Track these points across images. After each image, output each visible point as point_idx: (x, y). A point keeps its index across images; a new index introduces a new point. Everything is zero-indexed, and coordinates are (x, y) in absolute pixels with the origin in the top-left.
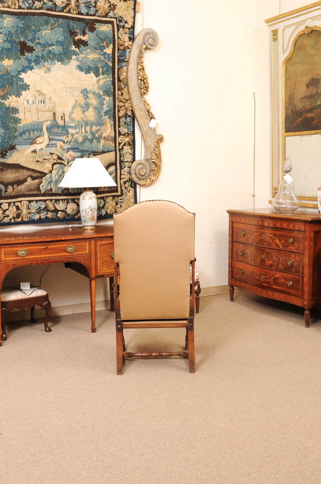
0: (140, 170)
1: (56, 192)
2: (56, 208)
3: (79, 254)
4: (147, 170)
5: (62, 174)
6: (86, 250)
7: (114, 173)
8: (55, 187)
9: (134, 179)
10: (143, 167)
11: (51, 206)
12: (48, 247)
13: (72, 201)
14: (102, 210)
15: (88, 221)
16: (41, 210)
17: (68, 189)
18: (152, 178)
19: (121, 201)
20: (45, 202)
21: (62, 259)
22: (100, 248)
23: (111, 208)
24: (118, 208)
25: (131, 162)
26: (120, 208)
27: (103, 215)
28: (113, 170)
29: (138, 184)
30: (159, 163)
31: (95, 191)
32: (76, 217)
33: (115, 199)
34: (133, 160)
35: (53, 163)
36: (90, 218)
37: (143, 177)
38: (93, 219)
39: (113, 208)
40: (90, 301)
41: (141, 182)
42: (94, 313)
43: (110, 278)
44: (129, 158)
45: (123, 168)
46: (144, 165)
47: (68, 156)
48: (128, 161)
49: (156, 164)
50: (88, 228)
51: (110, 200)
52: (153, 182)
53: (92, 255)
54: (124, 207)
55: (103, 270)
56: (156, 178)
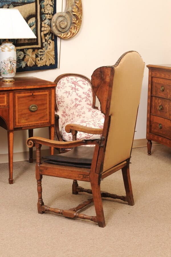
0: (61, 22)
4: (67, 23)
6: (4, 102)
7: (34, 25)
9: (55, 32)
10: (64, 19)
14: (22, 62)
15: (7, 73)
18: (73, 31)
19: (41, 53)
22: (18, 100)
23: (31, 60)
24: (39, 60)
25: (52, 15)
26: (40, 61)
27: (23, 68)
29: (59, 37)
30: (80, 16)
31: (15, 43)
33: (35, 52)
34: (53, 12)
36: (9, 70)
37: (64, 29)
38: (13, 71)
39: (33, 60)
40: (7, 153)
41: (62, 35)
42: (11, 165)
43: (29, 130)
44: (49, 10)
45: (43, 20)
46: (65, 17)
48: (48, 13)
49: (77, 17)
50: (7, 80)
51: (30, 52)
52: (73, 35)
53: (10, 108)
54: (44, 60)
55: (22, 122)
56: (77, 32)
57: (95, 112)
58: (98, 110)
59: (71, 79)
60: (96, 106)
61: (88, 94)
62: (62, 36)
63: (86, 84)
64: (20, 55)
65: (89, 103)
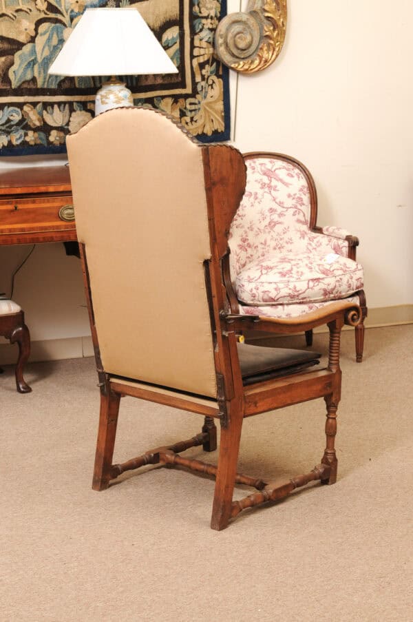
0: (238, 36)
1: (45, 86)
2: (45, 123)
4: (252, 37)
5: (57, 45)
7: (176, 43)
8: (42, 75)
9: (223, 57)
10: (244, 29)
11: (34, 119)
12: (20, 207)
13: (81, 106)
16: (11, 127)
17: (71, 79)
18: (266, 55)
19: (193, 107)
20: (22, 109)
21: (49, 235)
24: (187, 123)
25: (217, 19)
26: (190, 124)
28: (175, 36)
29: (233, 69)
30: (282, 20)
31: (130, 85)
33: (179, 104)
34: (220, 13)
35: (36, 19)
37: (245, 52)
41: (239, 64)
44: (211, 9)
45: (197, 31)
46: (247, 24)
47: (71, 4)
48: (209, 15)
49: (276, 22)
51: (167, 104)
52: (265, 65)
54: (200, 122)
56: (274, 56)
57: (315, 240)
58: (323, 233)
59: (261, 164)
60: (317, 225)
61: (301, 199)
62: (240, 66)
63: (294, 175)
65: (303, 219)
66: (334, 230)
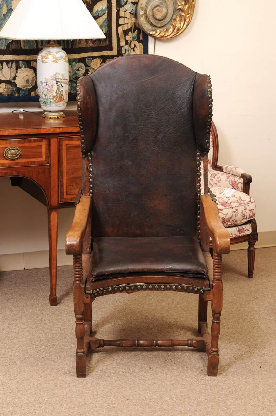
0: (156, 9)
3: (28, 162)
4: (167, 11)
5: (7, 13)
6: (41, 157)
7: (105, 13)
9: (143, 26)
10: (161, 3)
13: (26, 64)
15: (51, 102)
17: (18, 42)
18: (178, 25)
22: (67, 152)
28: (104, 8)
29: (151, 35)
31: (66, 47)
32: (33, 94)
36: (54, 97)
37: (161, 22)
38: (61, 99)
40: (48, 249)
41: (156, 32)
42: (54, 271)
45: (123, 4)
50: (52, 115)
51: (96, 64)
52: (178, 33)
53: (52, 166)
55: (73, 193)
56: (185, 26)
57: (216, 177)
58: (222, 171)
60: (218, 164)
62: (157, 34)
64: (78, 70)
66: (232, 168)
